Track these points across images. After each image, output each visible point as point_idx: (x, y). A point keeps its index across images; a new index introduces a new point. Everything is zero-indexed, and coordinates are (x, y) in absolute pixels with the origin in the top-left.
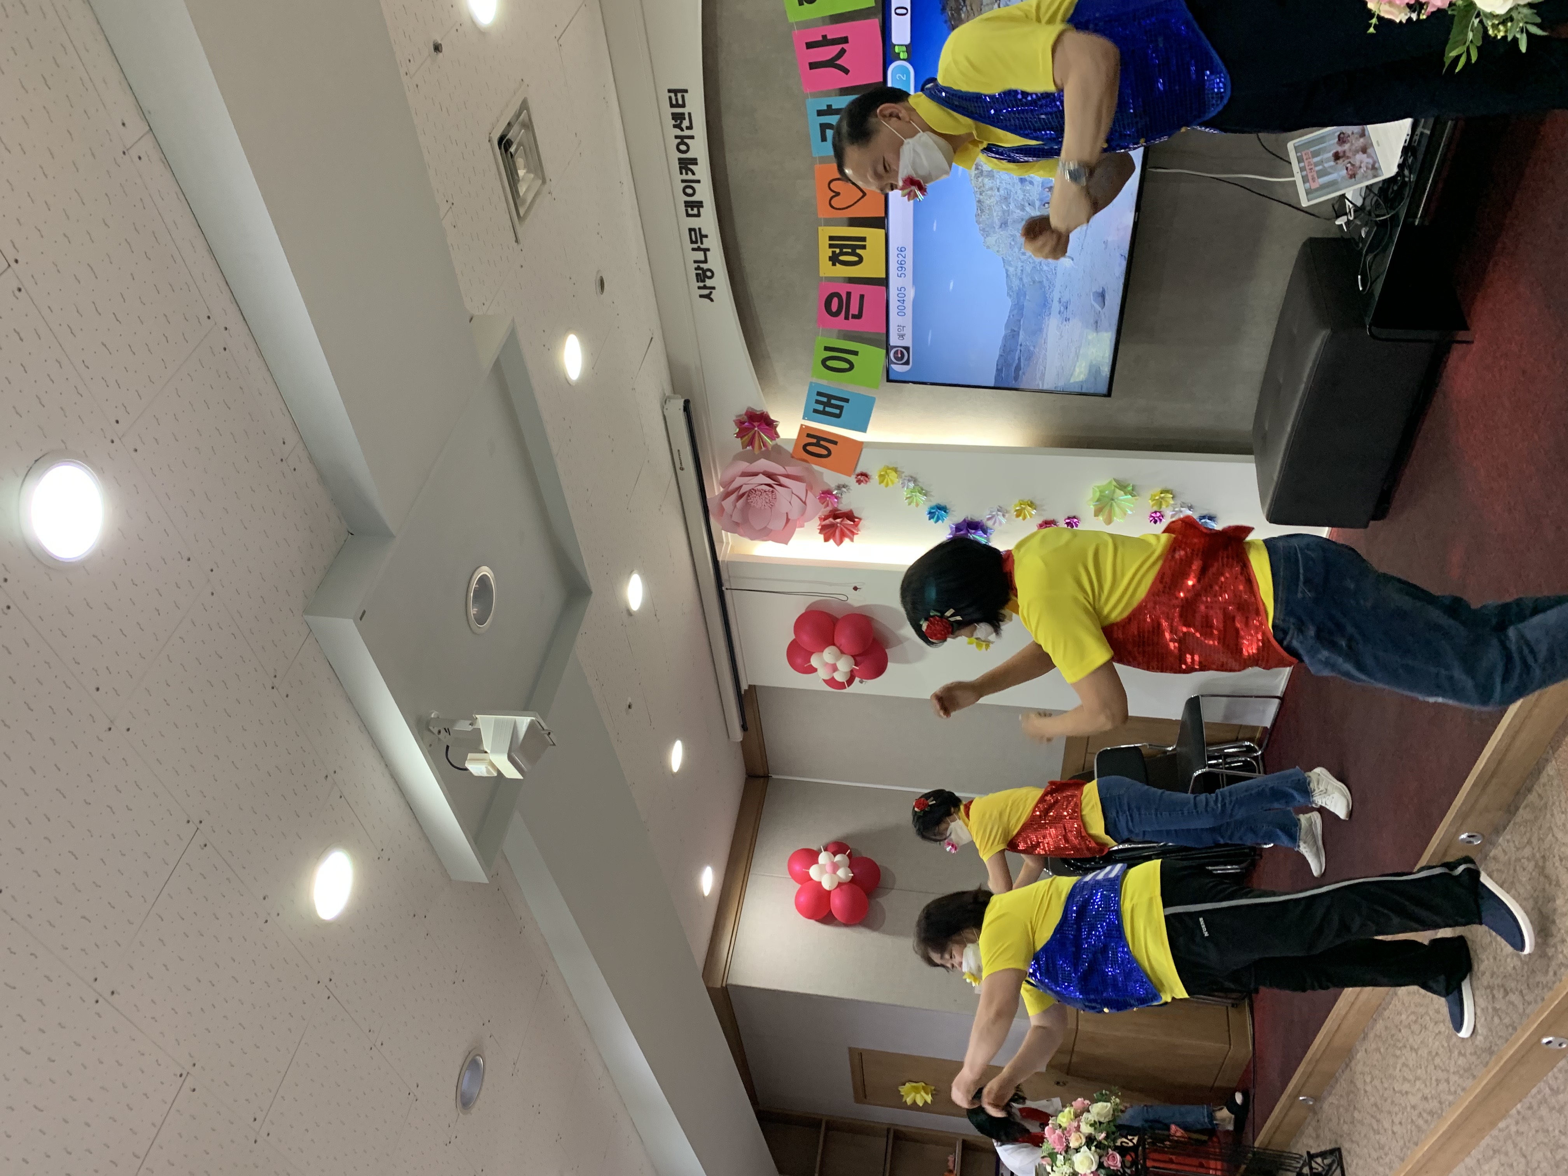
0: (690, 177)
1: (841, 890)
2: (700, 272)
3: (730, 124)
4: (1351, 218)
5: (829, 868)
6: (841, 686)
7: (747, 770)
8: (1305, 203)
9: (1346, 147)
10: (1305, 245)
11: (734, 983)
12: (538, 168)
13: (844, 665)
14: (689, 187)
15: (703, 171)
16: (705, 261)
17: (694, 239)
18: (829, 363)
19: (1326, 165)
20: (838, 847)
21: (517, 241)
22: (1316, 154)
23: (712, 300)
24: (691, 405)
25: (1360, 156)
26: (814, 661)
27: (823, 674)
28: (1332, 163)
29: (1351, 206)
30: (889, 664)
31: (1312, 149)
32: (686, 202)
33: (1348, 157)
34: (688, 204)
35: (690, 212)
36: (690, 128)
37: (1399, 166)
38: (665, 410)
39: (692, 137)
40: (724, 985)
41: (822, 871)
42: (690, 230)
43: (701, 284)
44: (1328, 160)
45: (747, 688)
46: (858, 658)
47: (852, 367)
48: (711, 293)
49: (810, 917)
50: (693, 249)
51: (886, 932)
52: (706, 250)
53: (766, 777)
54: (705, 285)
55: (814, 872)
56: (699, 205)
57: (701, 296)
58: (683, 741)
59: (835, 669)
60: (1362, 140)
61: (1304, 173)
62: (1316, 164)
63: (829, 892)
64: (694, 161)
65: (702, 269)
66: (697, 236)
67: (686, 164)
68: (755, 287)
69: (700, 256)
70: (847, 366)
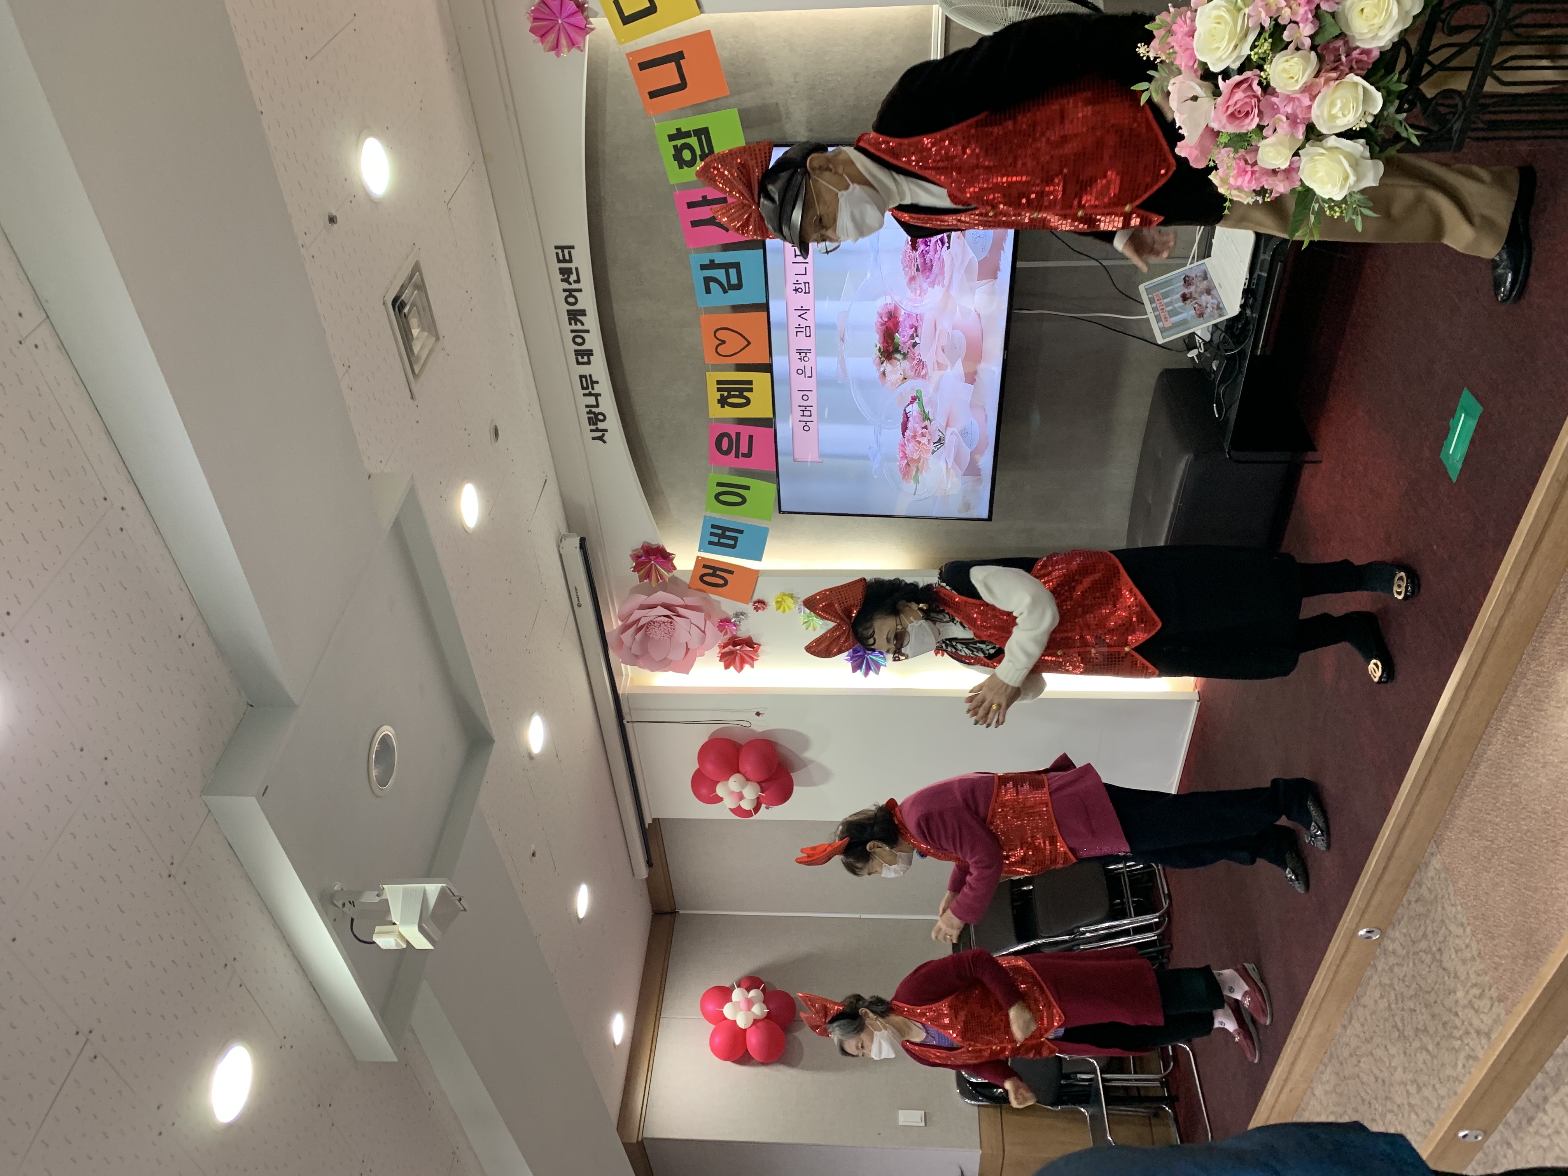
0: (579, 327)
1: (758, 1027)
2: (593, 416)
3: (617, 278)
4: (1202, 351)
5: (743, 1005)
6: (748, 814)
7: (653, 906)
8: (1160, 341)
9: (1192, 289)
10: (1161, 375)
11: (650, 1136)
12: (431, 327)
13: (750, 793)
14: (579, 336)
15: (591, 321)
16: (597, 406)
17: (585, 385)
18: (722, 498)
19: (1176, 306)
20: (752, 982)
21: (412, 397)
22: (1165, 295)
23: (605, 442)
24: (587, 543)
25: (1205, 298)
26: (720, 790)
27: (729, 803)
28: (1181, 304)
29: (1201, 341)
30: (796, 789)
31: (1161, 291)
32: (575, 351)
33: (1195, 299)
34: (578, 353)
35: (580, 360)
36: (578, 281)
37: (1241, 306)
38: (561, 549)
39: (580, 290)
40: (640, 1139)
41: (737, 1008)
42: (581, 377)
43: (594, 427)
44: (1177, 301)
45: (651, 822)
46: (764, 785)
47: (744, 501)
48: (603, 435)
49: (726, 1060)
50: (585, 395)
51: (805, 1068)
52: (597, 396)
53: (673, 913)
54: (597, 428)
55: (728, 1011)
56: (589, 353)
57: (594, 438)
58: (589, 884)
59: (741, 797)
60: (1205, 282)
61: (1157, 313)
62: (1168, 305)
63: (745, 1030)
64: (583, 313)
65: (594, 413)
66: (587, 382)
67: (575, 316)
68: (646, 428)
69: (591, 401)
70: (739, 500)
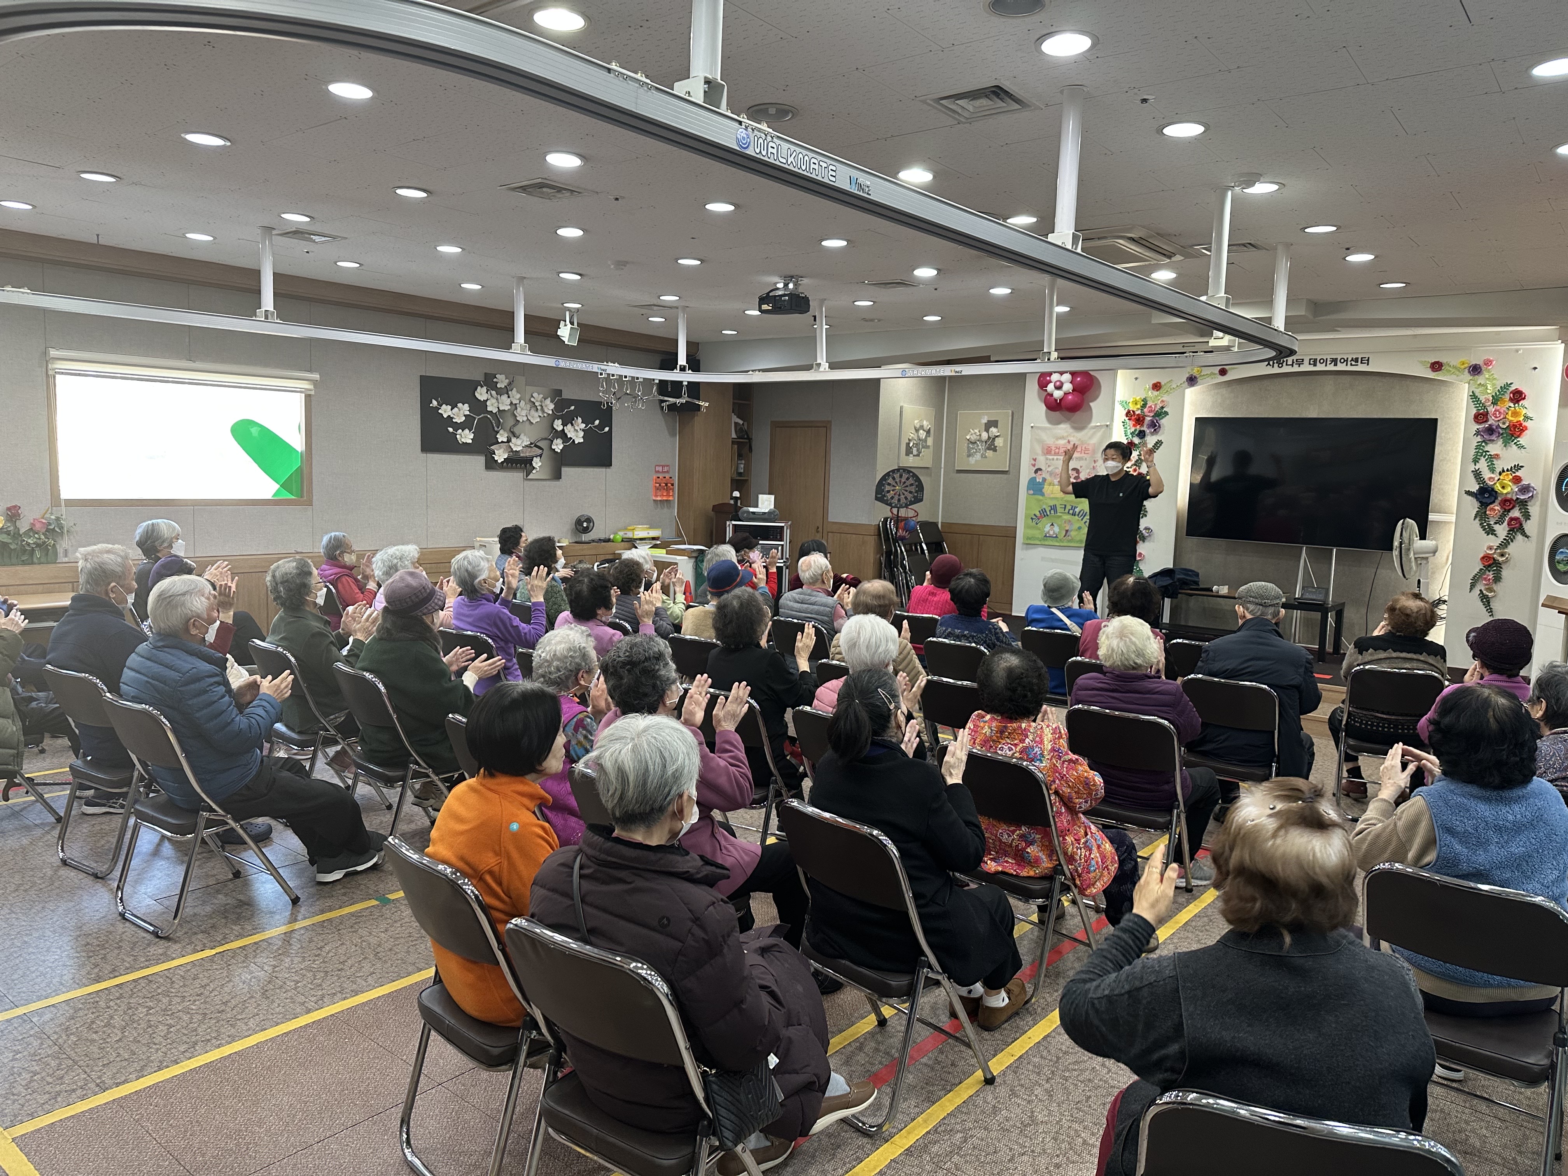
0: (1329, 362)
3: (1346, 379)
15: (1331, 367)
16: (1287, 365)
32: (1317, 359)
35: (1312, 360)
36: (1351, 364)
52: (1292, 365)
56: (1315, 365)
64: (1336, 365)
67: (1335, 361)
68: (1266, 383)
69: (1290, 362)
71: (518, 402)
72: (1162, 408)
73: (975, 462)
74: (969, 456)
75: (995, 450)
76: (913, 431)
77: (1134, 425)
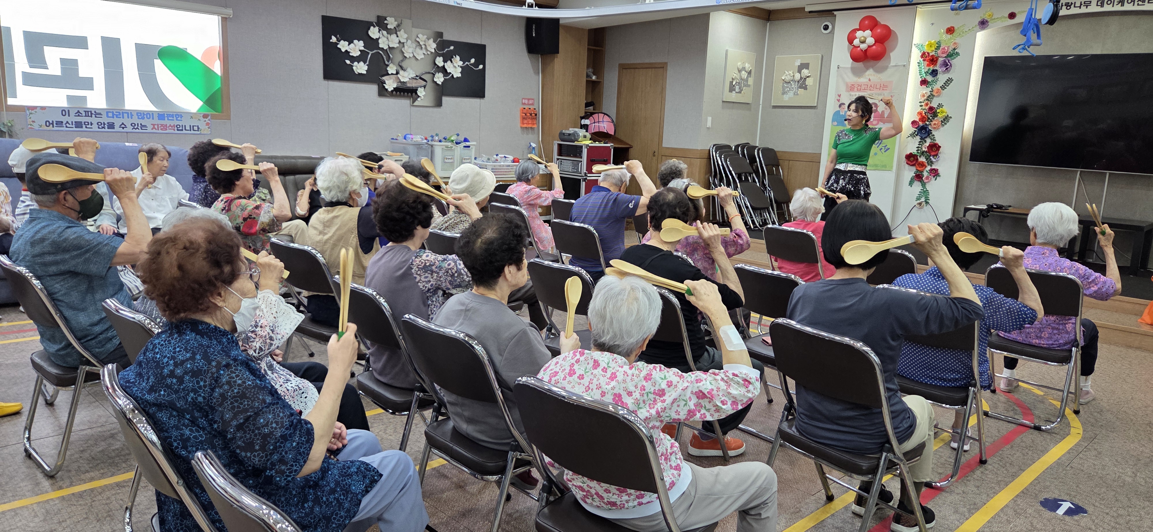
0: (1116, 3)
15: (1118, 8)
16: (1075, 7)
36: (1138, 5)
39: (1134, 5)
52: (1080, 7)
56: (1102, 6)
64: (1123, 5)
67: (1122, 2)
69: (1078, 4)
71: (405, 41)
72: (955, 49)
73: (788, 99)
74: (783, 93)
75: (805, 88)
76: (737, 72)
77: (928, 65)
